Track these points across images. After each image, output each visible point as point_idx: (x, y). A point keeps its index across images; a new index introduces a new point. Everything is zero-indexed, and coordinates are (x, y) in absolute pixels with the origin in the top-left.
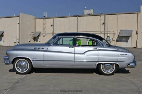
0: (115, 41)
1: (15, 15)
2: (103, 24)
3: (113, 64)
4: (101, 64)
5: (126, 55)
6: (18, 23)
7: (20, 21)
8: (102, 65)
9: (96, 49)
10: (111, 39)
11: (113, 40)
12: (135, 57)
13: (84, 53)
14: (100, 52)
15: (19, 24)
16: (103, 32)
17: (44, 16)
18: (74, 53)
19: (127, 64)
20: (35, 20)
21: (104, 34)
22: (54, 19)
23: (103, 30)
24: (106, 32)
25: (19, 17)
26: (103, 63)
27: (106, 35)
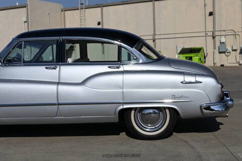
0: (238, 51)
1: (17, 4)
2: (211, 14)
3: (165, 108)
4: (131, 109)
5: (197, 82)
6: (25, 22)
7: (27, 18)
8: (133, 112)
9: (117, 70)
10: (230, 49)
11: (233, 50)
12: (222, 87)
13: (83, 83)
14: (127, 77)
15: (26, 24)
16: (210, 34)
17: (82, 4)
18: (58, 83)
19: (201, 107)
20: (63, 12)
21: (214, 38)
22: (103, 8)
23: (210, 28)
24: (217, 33)
25: (25, 7)
26: (136, 108)
27: (217, 38)
